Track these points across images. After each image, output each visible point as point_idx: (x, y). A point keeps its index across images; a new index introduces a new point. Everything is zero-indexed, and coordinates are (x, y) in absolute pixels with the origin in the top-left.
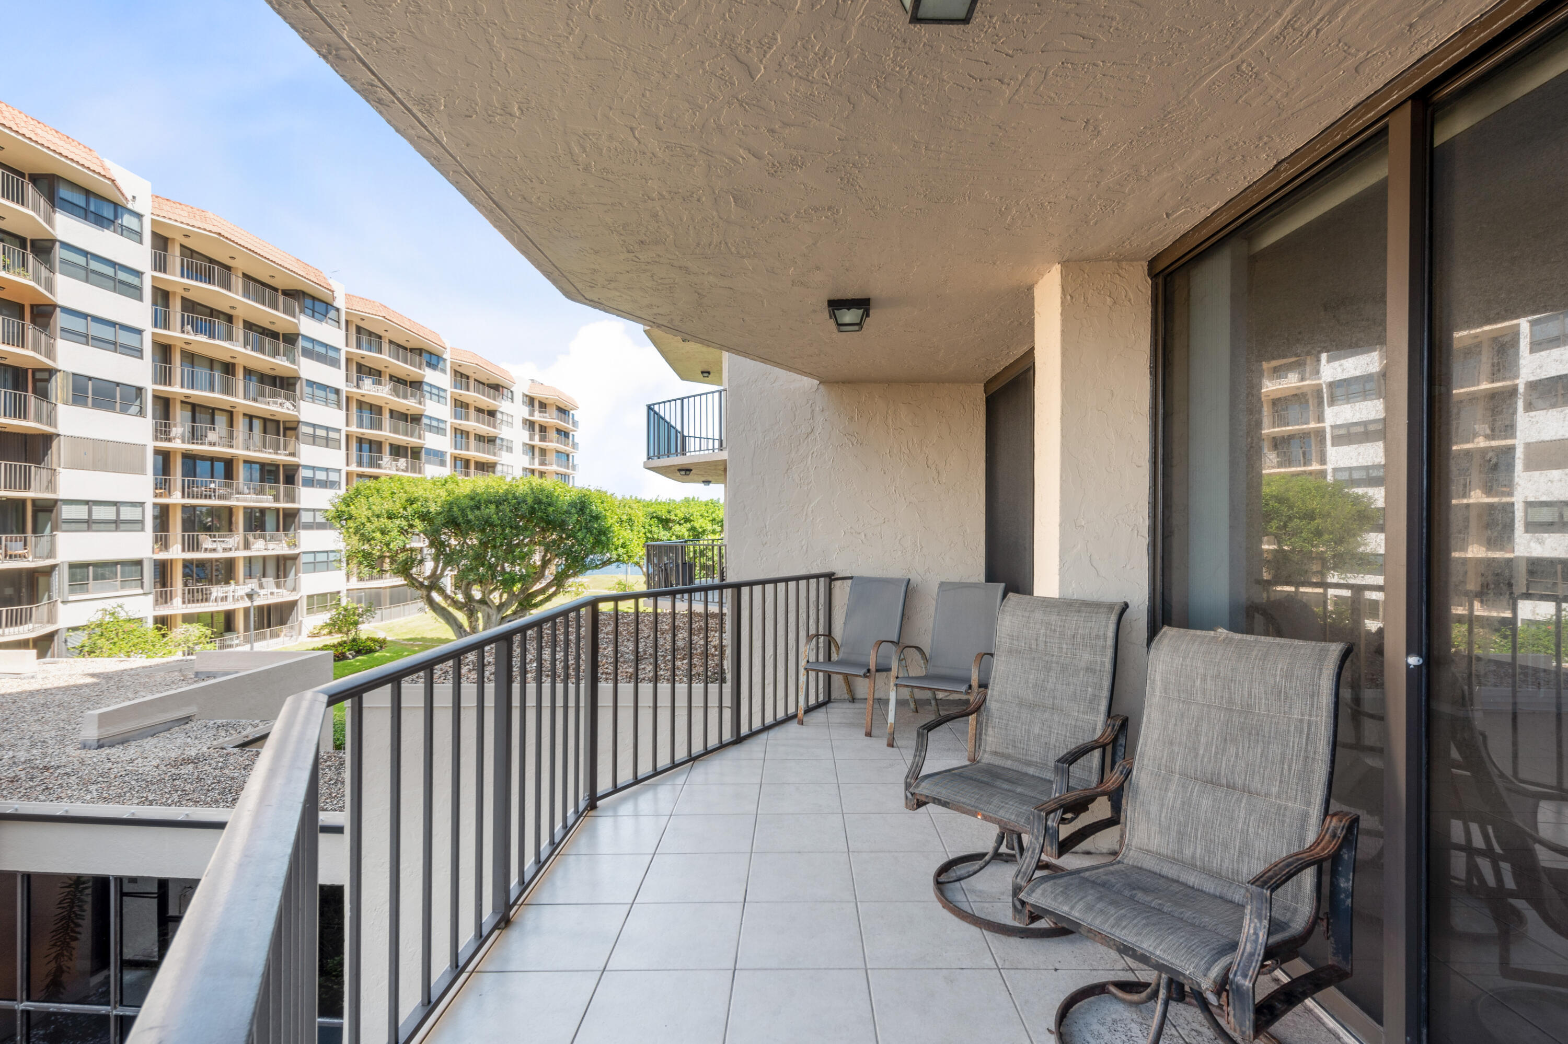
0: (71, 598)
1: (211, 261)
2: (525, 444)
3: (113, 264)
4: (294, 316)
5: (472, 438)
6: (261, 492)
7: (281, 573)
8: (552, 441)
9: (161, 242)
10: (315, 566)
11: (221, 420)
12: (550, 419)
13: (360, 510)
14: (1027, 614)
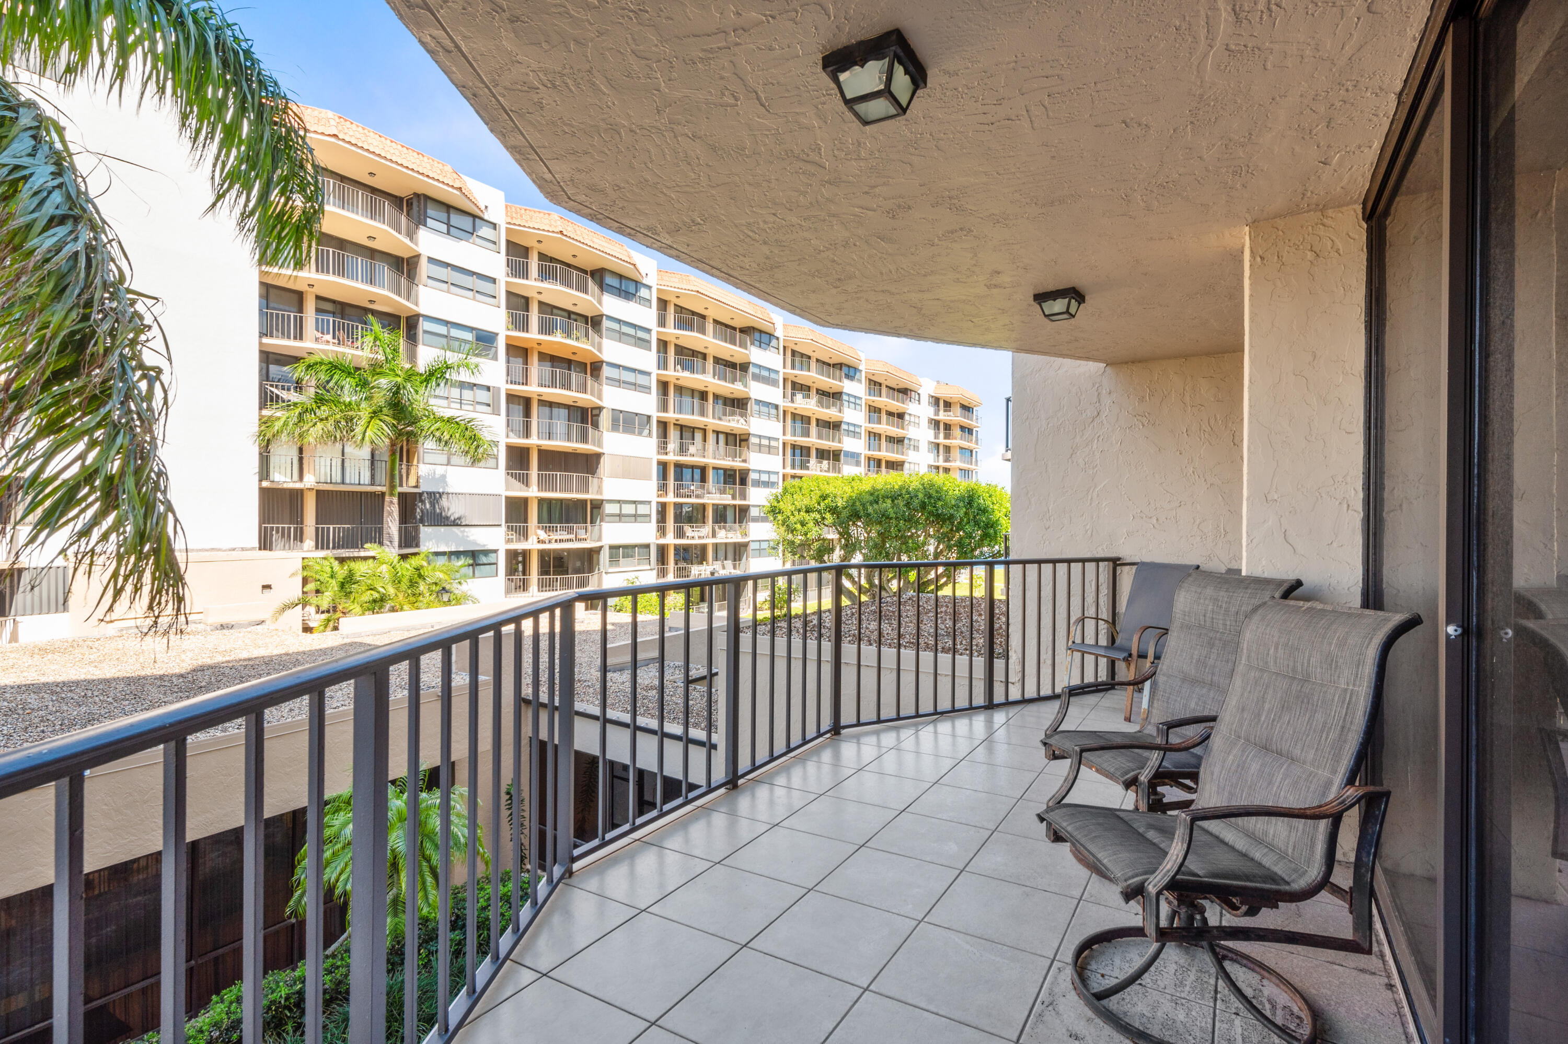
0: (610, 570)
1: (693, 313)
2: (930, 443)
3: (634, 326)
4: (746, 349)
5: (883, 439)
6: (723, 492)
7: (737, 557)
8: (956, 439)
9: (663, 304)
10: (760, 552)
11: (698, 436)
12: (955, 417)
13: (786, 506)
14: (1199, 590)
